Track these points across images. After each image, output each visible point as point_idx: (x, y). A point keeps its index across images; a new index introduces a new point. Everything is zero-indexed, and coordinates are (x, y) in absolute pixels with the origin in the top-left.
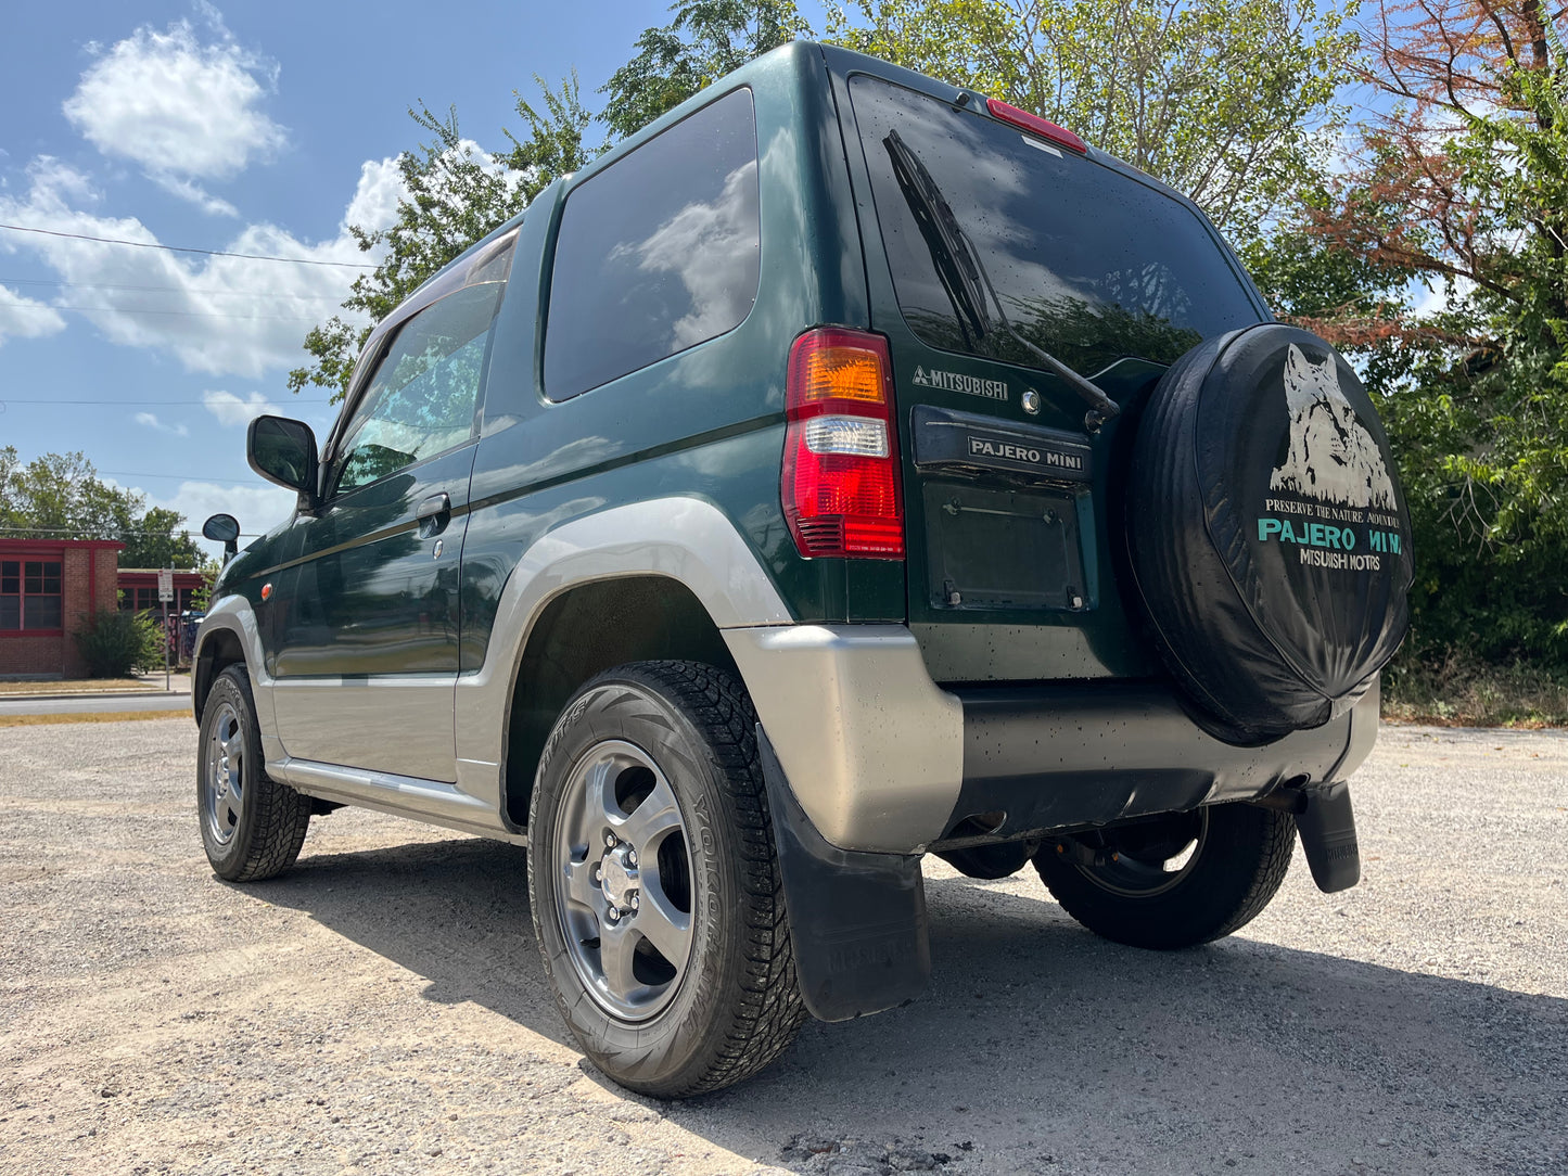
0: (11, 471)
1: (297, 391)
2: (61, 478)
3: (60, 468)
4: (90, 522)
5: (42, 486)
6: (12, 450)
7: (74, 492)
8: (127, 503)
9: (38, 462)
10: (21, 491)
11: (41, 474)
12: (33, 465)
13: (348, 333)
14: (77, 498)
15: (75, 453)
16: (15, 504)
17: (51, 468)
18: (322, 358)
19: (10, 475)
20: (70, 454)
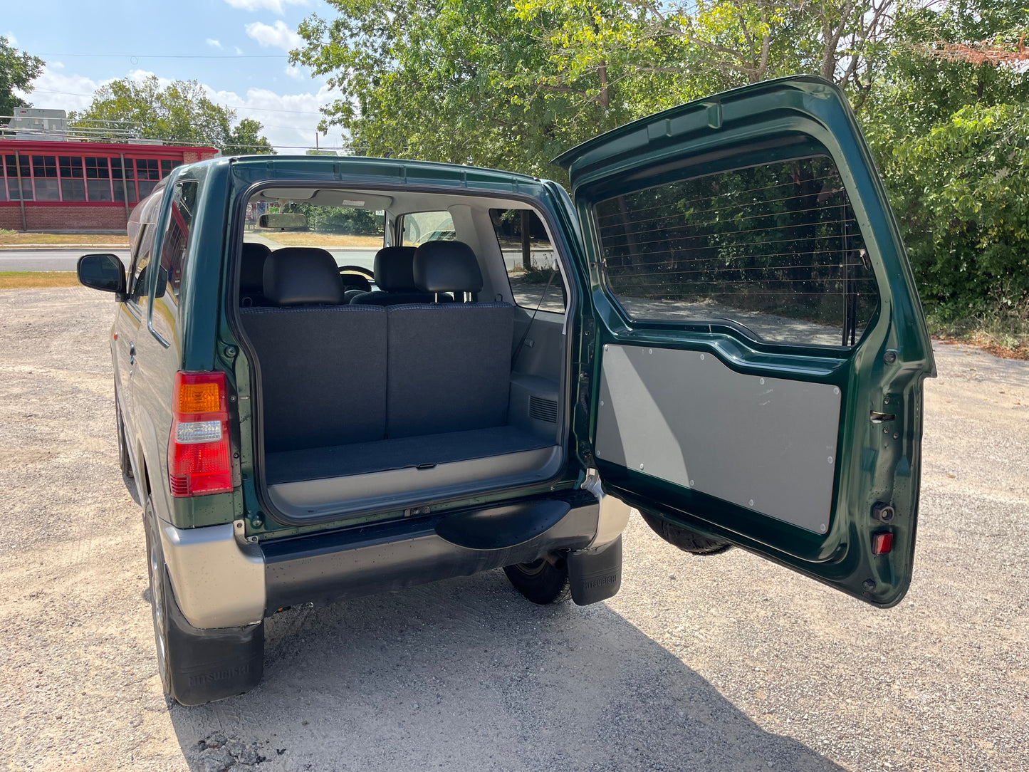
0: (156, 93)
1: (294, 65)
2: (186, 97)
3: (184, 90)
4: (205, 126)
5: (175, 102)
6: (155, 78)
7: (194, 107)
8: (226, 115)
9: (172, 86)
10: (163, 105)
11: (175, 95)
12: (169, 88)
13: (323, 25)
14: (196, 111)
15: (192, 81)
16: (160, 115)
17: (179, 90)
18: (309, 42)
19: (155, 95)
20: (190, 81)
